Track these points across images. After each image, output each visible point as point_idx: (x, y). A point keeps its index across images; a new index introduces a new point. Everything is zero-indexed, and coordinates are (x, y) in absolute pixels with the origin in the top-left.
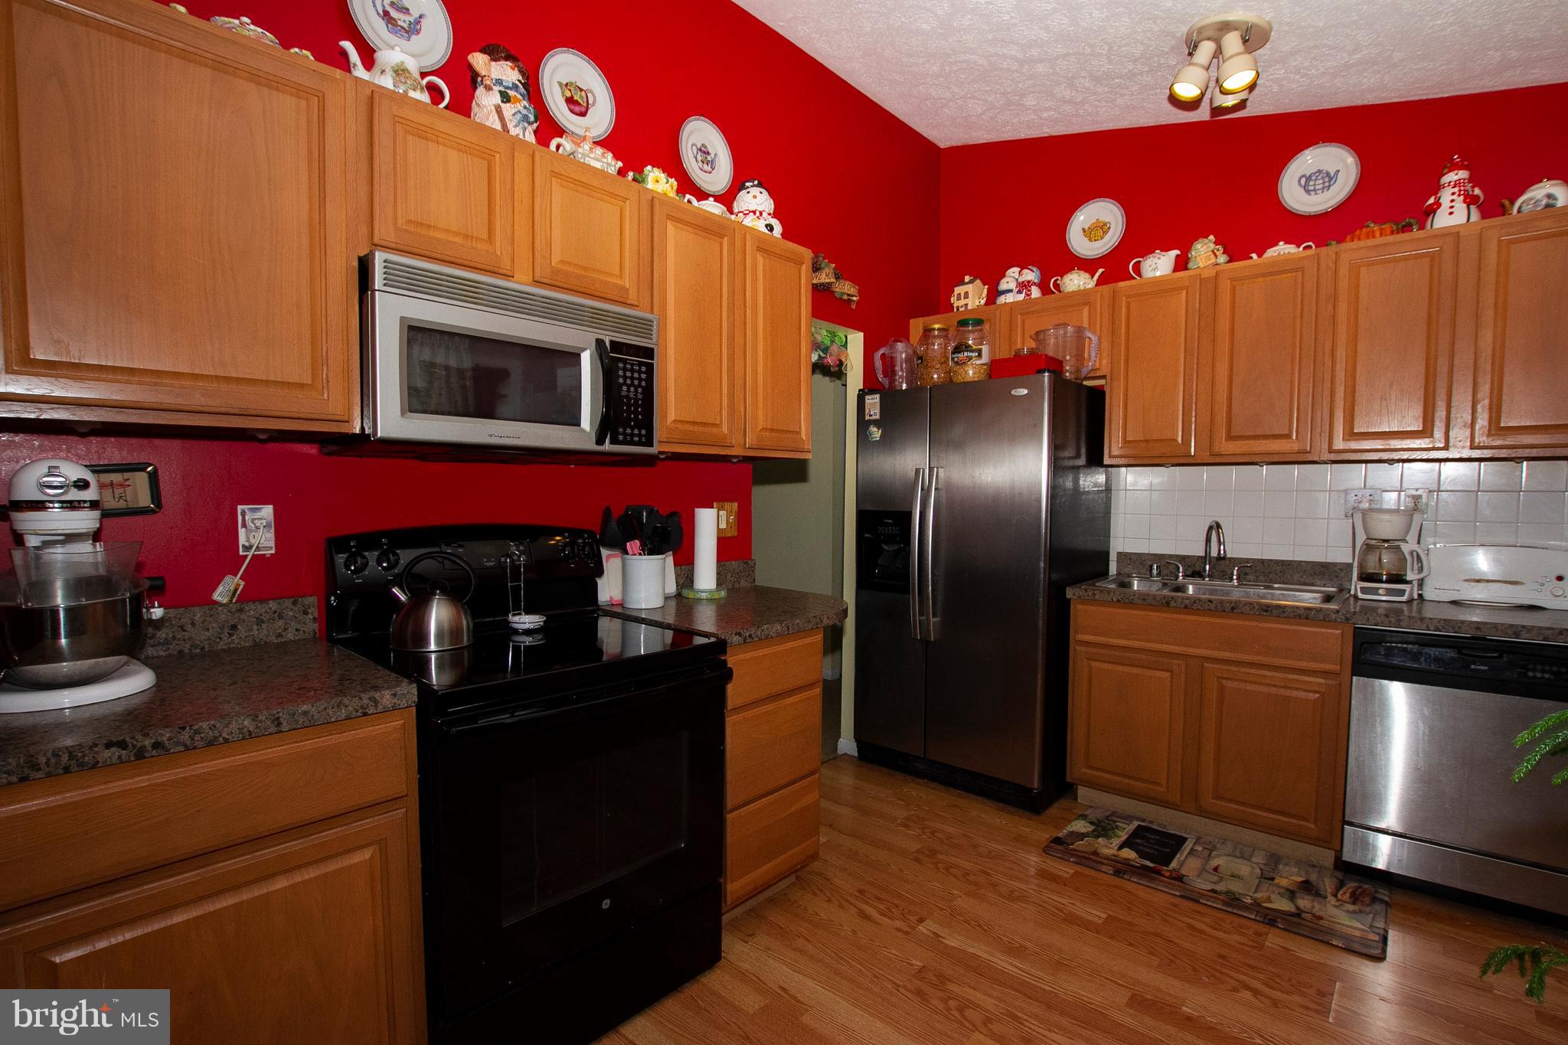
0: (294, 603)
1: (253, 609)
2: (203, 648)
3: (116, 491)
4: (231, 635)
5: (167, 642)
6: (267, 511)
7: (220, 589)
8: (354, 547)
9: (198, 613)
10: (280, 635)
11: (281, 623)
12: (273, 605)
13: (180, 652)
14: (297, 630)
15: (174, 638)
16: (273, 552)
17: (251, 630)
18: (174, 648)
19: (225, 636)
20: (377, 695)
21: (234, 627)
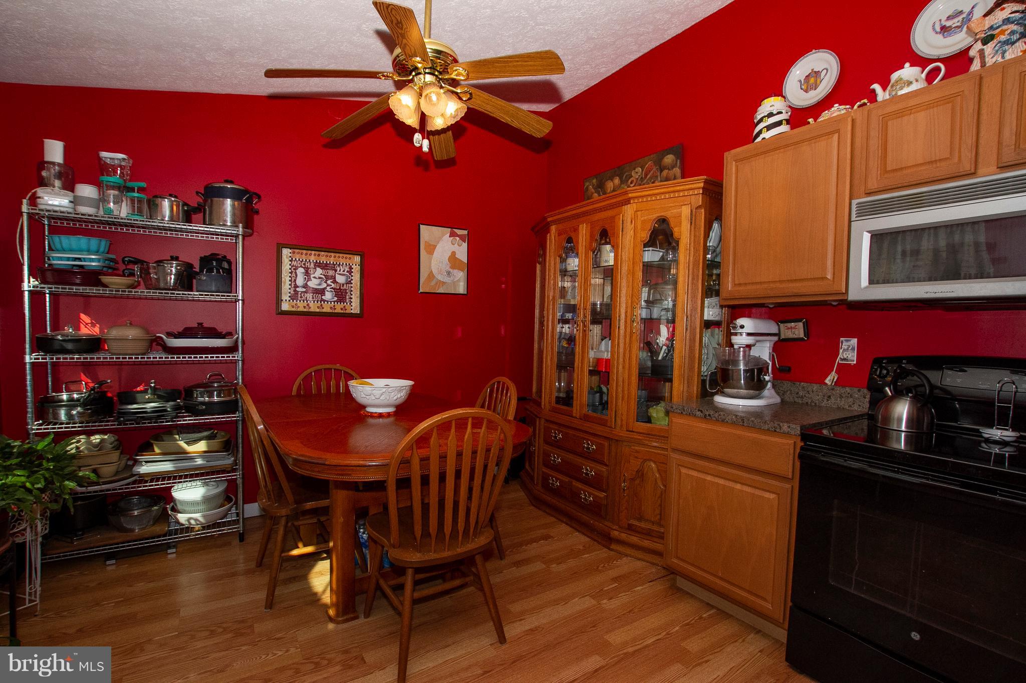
0: (859, 391)
1: (839, 390)
2: (816, 404)
3: (793, 331)
4: (828, 400)
5: (802, 397)
6: (854, 342)
7: (829, 378)
8: (884, 363)
9: (815, 387)
10: (850, 406)
11: (851, 400)
12: (848, 389)
13: (807, 403)
14: (859, 405)
15: (805, 396)
16: (855, 362)
17: (837, 400)
18: (805, 401)
19: (825, 401)
20: (781, 424)
21: (829, 397)
